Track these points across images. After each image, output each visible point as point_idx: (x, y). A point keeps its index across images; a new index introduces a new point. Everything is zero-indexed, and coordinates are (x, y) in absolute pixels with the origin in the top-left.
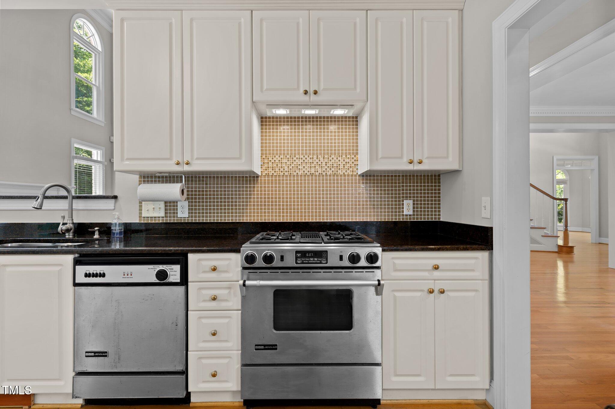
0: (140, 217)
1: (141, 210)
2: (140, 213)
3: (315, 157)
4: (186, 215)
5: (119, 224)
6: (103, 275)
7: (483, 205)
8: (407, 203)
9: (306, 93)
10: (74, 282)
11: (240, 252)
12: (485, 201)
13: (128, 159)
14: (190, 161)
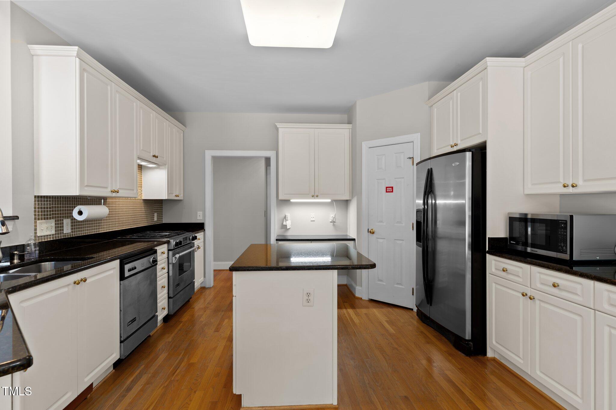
0: (35, 236)
1: (36, 230)
2: (36, 233)
6: (135, 268)
7: (198, 215)
8: (156, 215)
9: (154, 156)
10: (122, 277)
11: (168, 242)
12: (200, 213)
13: (87, 186)
14: (118, 190)
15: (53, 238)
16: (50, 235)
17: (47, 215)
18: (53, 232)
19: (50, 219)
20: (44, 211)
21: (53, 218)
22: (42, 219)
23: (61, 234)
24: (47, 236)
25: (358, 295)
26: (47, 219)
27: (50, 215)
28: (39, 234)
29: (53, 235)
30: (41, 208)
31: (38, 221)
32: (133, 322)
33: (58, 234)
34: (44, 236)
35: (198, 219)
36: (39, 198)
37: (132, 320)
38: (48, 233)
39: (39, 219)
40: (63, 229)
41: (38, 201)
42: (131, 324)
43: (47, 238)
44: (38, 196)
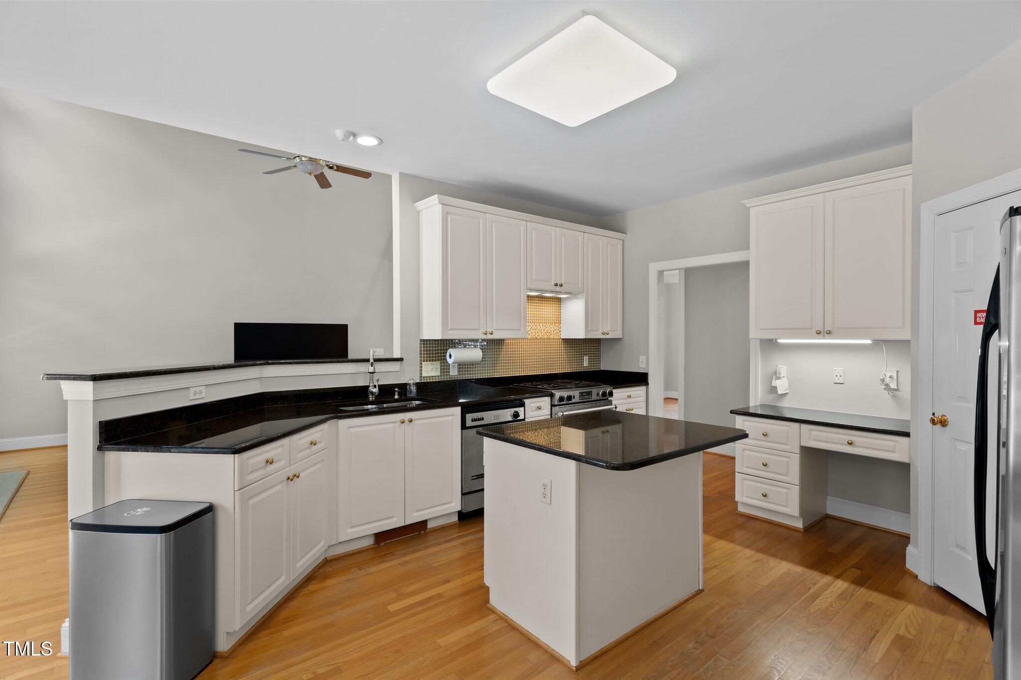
0: (421, 377)
1: (421, 370)
2: (421, 374)
3: (538, 325)
4: (456, 373)
5: (413, 383)
6: (483, 419)
7: (641, 360)
8: (586, 358)
9: (556, 285)
10: (464, 426)
11: (552, 396)
12: (642, 358)
13: (451, 329)
14: (492, 332)
15: (438, 379)
16: (435, 376)
17: (433, 357)
18: (439, 374)
19: (436, 360)
20: (430, 354)
21: (438, 360)
22: (427, 361)
23: (447, 375)
24: (433, 377)
25: (910, 565)
26: (433, 361)
27: (436, 357)
28: (424, 375)
29: (438, 376)
30: (427, 350)
31: (423, 363)
32: (479, 478)
33: (444, 375)
34: (430, 377)
35: (638, 367)
36: (424, 342)
37: (479, 475)
38: (433, 374)
39: (424, 361)
40: (449, 371)
41: (424, 344)
42: (475, 479)
43: (433, 379)
44: (424, 340)
